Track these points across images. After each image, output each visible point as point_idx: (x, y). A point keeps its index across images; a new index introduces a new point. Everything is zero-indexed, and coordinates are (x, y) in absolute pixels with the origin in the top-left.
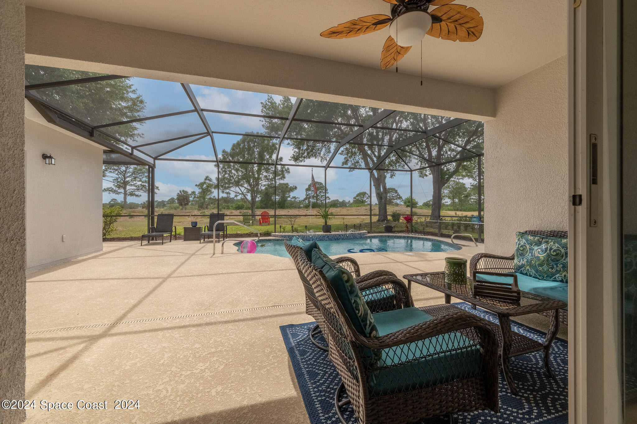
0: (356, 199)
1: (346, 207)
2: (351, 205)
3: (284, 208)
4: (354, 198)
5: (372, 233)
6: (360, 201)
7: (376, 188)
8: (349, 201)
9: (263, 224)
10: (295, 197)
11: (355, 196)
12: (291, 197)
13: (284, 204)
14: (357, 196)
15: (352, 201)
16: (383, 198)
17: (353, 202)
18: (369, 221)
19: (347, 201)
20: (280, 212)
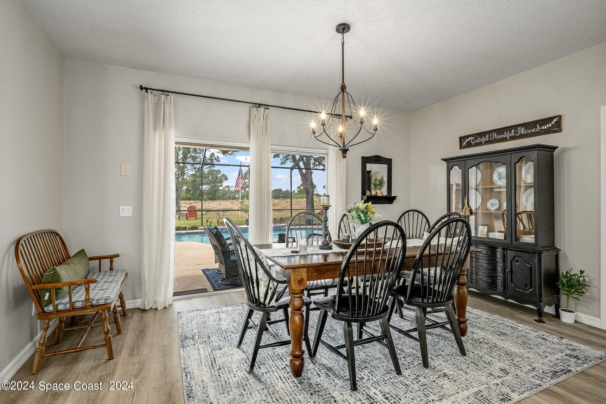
3: (215, 199)
9: (190, 219)
10: (228, 186)
12: (224, 186)
13: (214, 195)
16: (310, 192)
20: (209, 205)
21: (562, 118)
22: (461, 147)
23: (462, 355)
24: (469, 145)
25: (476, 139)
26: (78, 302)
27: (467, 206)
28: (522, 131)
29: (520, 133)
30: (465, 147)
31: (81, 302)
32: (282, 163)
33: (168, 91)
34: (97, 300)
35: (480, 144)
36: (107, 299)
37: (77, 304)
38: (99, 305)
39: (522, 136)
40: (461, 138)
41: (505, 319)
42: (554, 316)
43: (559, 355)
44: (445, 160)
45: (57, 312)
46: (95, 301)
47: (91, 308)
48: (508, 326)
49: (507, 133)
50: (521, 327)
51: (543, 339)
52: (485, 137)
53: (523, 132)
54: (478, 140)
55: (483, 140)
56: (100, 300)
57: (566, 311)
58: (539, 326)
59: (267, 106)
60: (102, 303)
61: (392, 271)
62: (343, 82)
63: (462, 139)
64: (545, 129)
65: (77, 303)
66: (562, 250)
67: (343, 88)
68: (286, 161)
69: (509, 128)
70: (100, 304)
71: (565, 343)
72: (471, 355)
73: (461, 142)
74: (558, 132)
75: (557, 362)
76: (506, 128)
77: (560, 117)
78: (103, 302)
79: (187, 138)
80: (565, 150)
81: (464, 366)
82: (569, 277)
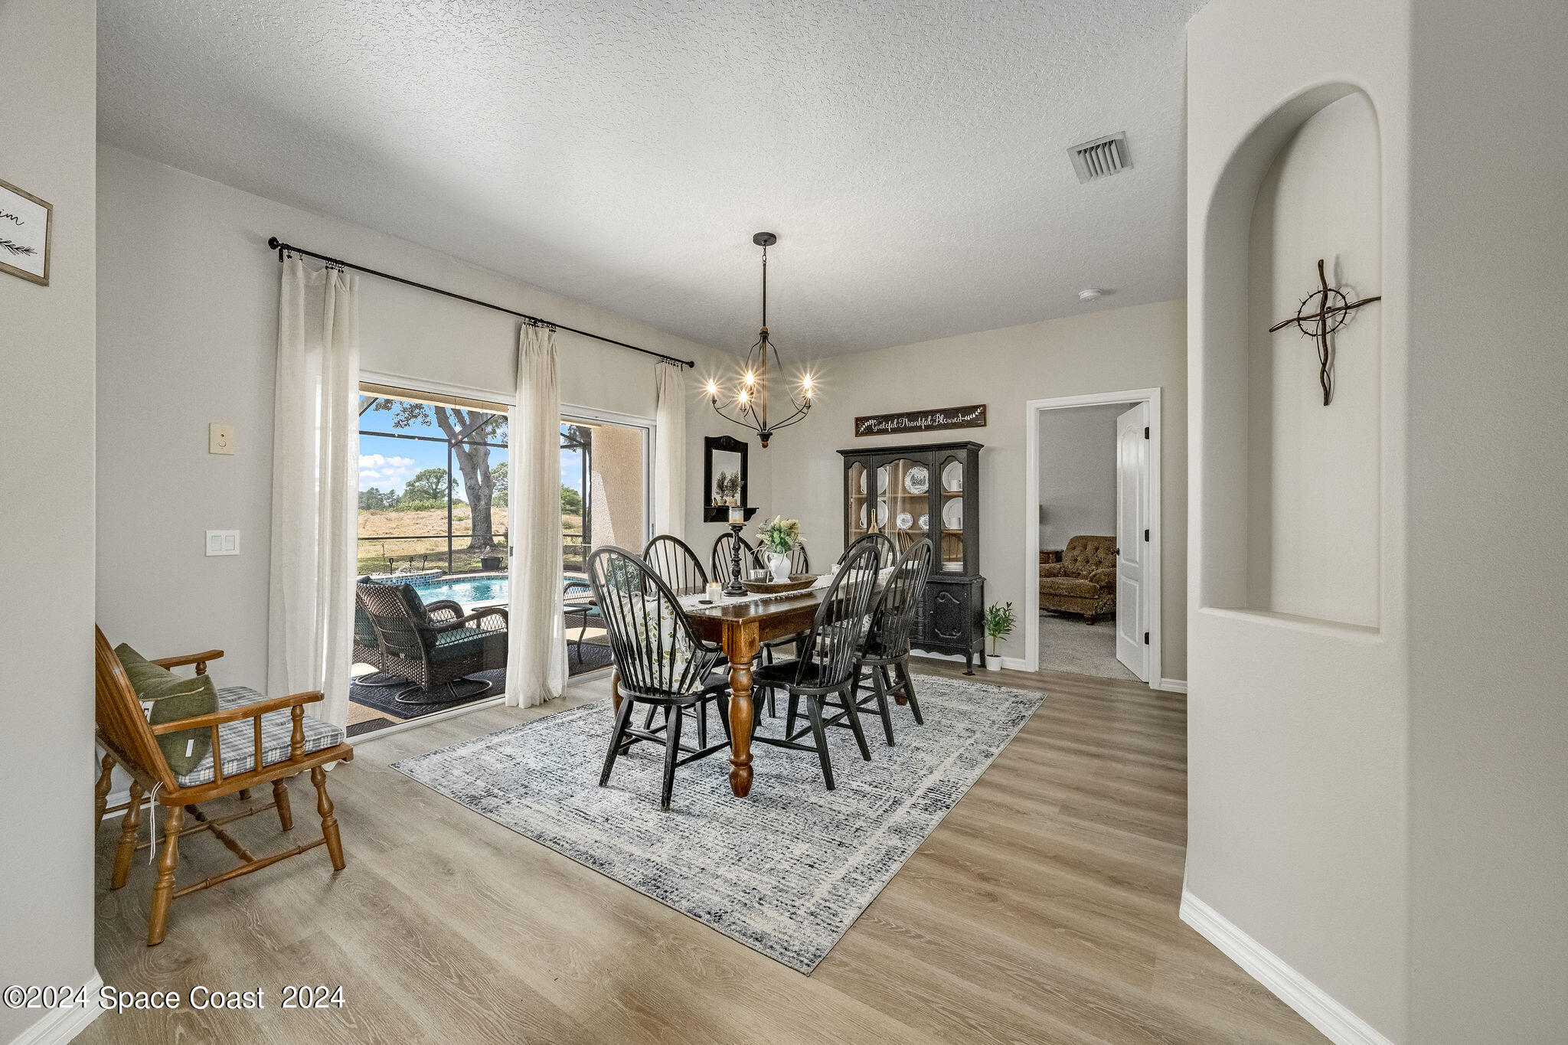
0: (413, 485)
1: (383, 508)
2: (395, 504)
4: (409, 484)
5: (454, 573)
6: (426, 492)
7: (465, 475)
8: (392, 492)
11: (413, 478)
14: (419, 478)
15: (400, 492)
16: (483, 497)
17: (405, 495)
18: (446, 549)
19: (384, 490)
21: (987, 409)
22: (858, 434)
23: (919, 724)
24: (869, 431)
25: (880, 423)
26: (272, 750)
27: (875, 524)
28: (941, 419)
29: (939, 421)
30: (863, 434)
31: (278, 751)
32: (398, 424)
33: (343, 263)
34: (314, 740)
35: (884, 432)
36: (337, 735)
37: (270, 757)
38: (321, 750)
39: (941, 427)
40: (857, 419)
41: (934, 678)
42: (979, 666)
43: (1007, 704)
44: (842, 452)
45: (225, 779)
46: (311, 743)
47: (306, 759)
48: (943, 685)
49: (921, 420)
50: (956, 683)
51: (984, 691)
52: (892, 423)
53: (941, 421)
54: (882, 426)
55: (889, 426)
56: (322, 740)
57: (992, 656)
58: (971, 679)
59: (553, 326)
60: (326, 747)
61: (847, 617)
62: (764, 325)
63: (859, 421)
64: (968, 420)
65: (270, 753)
66: (988, 580)
67: (764, 335)
68: (408, 419)
69: (925, 414)
70: (322, 747)
71: (1005, 691)
72: (928, 722)
73: (857, 425)
74: (983, 426)
75: (1009, 711)
76: (920, 412)
77: (984, 406)
78: (329, 742)
79: (390, 375)
80: (990, 450)
81: (930, 735)
82: (995, 612)
